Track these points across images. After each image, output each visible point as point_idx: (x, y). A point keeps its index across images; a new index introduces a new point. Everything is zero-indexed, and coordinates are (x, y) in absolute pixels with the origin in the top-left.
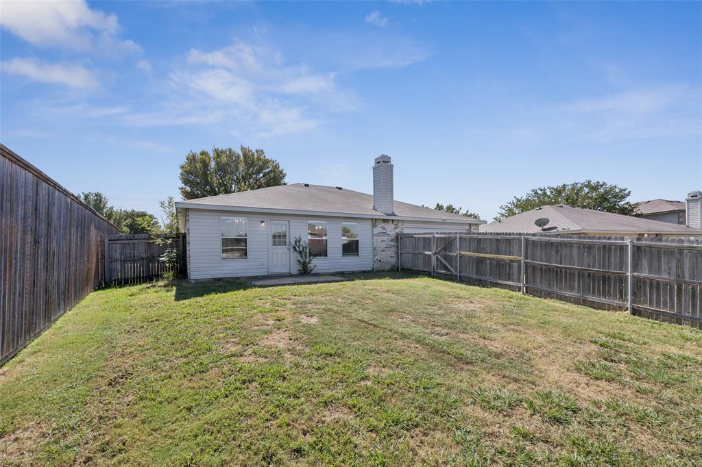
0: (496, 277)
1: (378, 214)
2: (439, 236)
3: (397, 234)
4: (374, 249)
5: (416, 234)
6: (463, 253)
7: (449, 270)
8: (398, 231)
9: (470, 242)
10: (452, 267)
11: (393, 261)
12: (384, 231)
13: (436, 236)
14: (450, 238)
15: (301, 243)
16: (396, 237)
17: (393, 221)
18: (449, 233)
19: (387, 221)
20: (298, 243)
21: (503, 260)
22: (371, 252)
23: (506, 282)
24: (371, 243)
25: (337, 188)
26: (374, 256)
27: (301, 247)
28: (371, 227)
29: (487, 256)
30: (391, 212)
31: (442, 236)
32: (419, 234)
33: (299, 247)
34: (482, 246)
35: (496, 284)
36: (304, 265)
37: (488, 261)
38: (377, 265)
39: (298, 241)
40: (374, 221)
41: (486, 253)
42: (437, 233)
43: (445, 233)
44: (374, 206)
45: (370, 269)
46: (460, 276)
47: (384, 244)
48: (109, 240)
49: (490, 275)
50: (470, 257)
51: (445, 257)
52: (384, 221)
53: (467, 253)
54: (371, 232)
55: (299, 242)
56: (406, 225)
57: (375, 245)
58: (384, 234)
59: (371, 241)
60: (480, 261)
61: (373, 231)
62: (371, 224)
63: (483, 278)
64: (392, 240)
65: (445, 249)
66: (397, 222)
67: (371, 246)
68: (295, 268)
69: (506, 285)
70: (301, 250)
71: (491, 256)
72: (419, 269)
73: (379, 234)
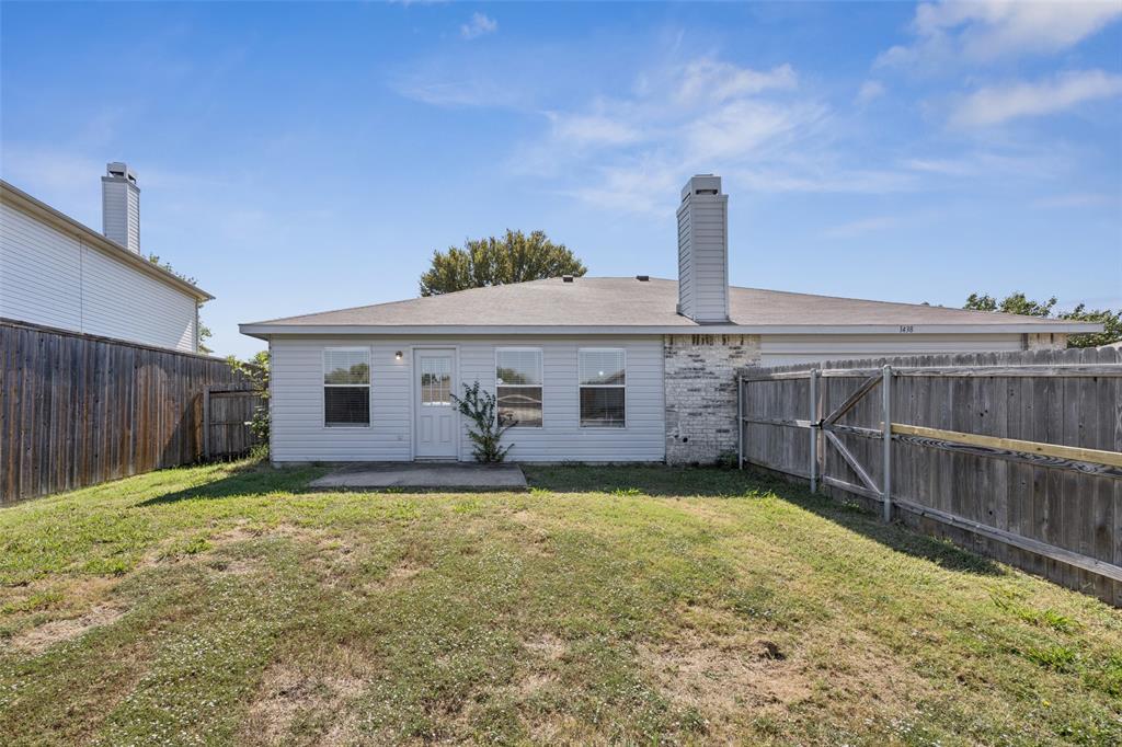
0: (1036, 534)
1: (686, 324)
2: (834, 372)
3: (740, 371)
4: (669, 409)
5: (776, 370)
6: (904, 427)
7: (860, 481)
8: (741, 363)
9: (929, 389)
10: (871, 472)
11: (726, 441)
12: (698, 365)
13: (825, 373)
14: (862, 377)
15: (481, 396)
16: (736, 379)
17: (725, 338)
18: (861, 364)
19: (708, 339)
20: (472, 396)
21: (1068, 464)
22: (663, 417)
23: (1085, 563)
24: (661, 396)
25: (638, 278)
26: (669, 426)
27: (479, 404)
28: (660, 356)
29: (997, 443)
30: (720, 317)
31: (841, 372)
32: (784, 369)
33: (475, 405)
34: (975, 405)
35: (1039, 559)
36: (488, 441)
37: (1001, 465)
38: (678, 452)
39: (472, 392)
40: (669, 340)
41: (989, 433)
42: (829, 365)
43: (850, 364)
44: (679, 306)
45: (658, 458)
46: (894, 506)
47: (697, 399)
48: (210, 392)
49: (1012, 520)
50: (929, 444)
51: (851, 440)
52: (696, 339)
53: (917, 429)
54: (659, 369)
55: (475, 393)
56: (767, 347)
57: (671, 400)
58: (698, 373)
59: (660, 389)
60: (968, 462)
61: (664, 366)
62: (661, 349)
63: (978, 526)
64: (722, 388)
65: (849, 411)
66: (736, 341)
67: (661, 402)
68: (467, 450)
69: (1086, 574)
70: (480, 409)
71: (1013, 444)
72: (783, 468)
73: (682, 374)
